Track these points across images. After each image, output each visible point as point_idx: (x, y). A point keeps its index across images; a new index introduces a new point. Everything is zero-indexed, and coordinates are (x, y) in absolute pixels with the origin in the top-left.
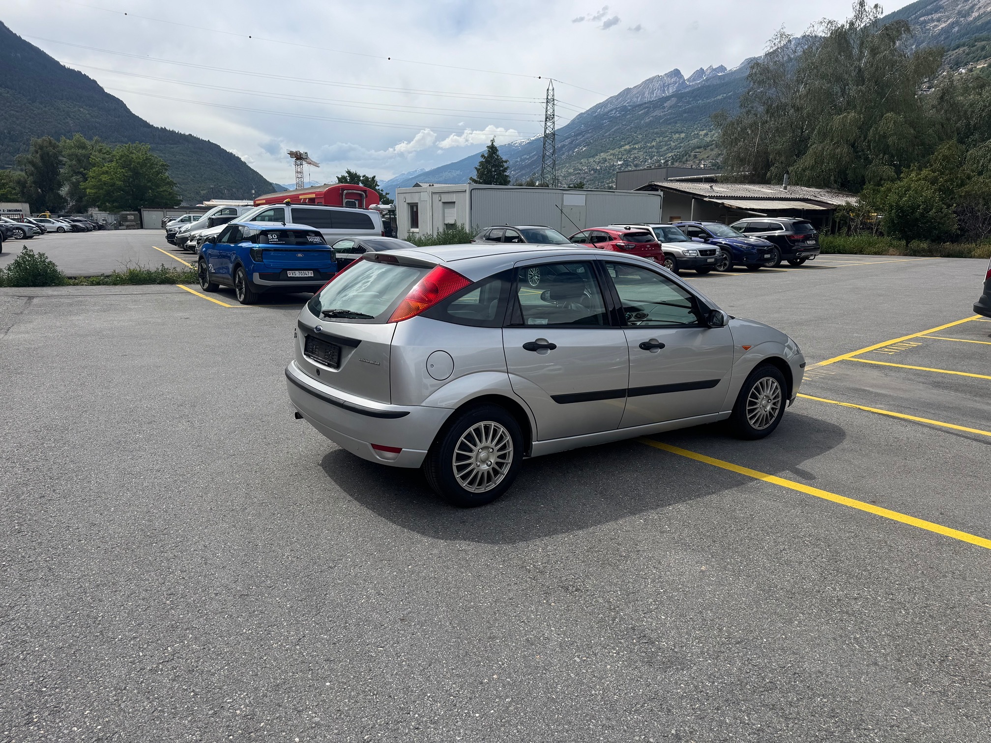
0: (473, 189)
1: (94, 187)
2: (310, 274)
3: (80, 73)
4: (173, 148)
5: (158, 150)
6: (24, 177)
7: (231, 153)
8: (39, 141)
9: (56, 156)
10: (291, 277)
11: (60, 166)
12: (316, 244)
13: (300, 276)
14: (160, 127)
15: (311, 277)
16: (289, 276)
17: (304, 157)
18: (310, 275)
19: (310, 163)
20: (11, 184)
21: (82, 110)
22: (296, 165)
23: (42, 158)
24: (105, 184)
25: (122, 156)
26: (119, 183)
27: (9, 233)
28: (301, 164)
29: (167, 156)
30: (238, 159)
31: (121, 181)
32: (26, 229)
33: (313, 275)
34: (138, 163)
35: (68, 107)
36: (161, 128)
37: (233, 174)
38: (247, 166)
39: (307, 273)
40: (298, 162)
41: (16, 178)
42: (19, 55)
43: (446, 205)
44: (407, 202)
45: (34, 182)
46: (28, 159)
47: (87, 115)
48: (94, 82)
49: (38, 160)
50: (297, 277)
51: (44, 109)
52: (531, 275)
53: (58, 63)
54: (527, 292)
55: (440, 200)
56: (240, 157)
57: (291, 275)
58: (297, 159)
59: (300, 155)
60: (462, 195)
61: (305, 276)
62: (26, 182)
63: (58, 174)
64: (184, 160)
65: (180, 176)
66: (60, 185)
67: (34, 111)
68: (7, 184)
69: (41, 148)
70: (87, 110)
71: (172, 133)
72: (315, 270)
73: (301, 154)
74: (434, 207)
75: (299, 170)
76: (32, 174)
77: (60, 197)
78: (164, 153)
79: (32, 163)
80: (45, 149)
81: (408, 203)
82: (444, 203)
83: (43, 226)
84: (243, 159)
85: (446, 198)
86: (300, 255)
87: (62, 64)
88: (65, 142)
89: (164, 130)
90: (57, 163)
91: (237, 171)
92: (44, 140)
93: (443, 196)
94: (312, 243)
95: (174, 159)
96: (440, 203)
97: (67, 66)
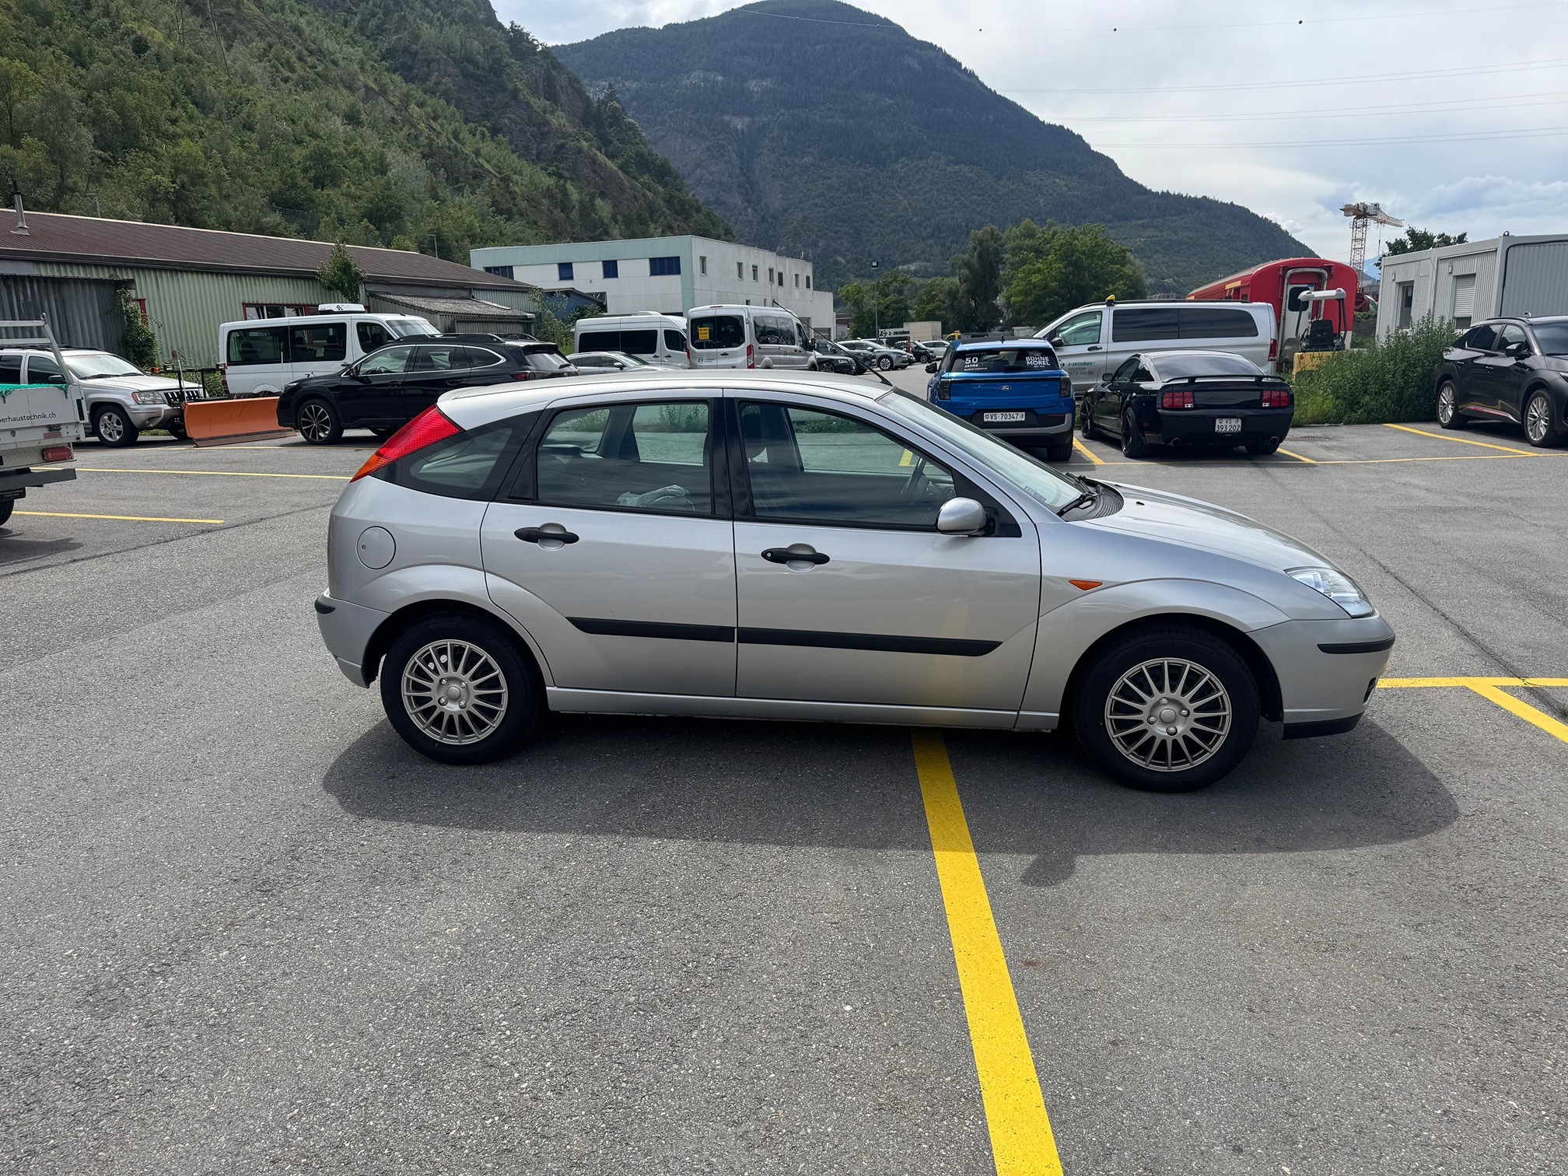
0: (1514, 246)
1: (1021, 292)
2: (1020, 417)
3: (1062, 127)
4: (1175, 221)
5: (1154, 227)
6: (956, 286)
7: (1266, 219)
8: (980, 233)
9: (997, 252)
10: (988, 422)
11: (1000, 266)
12: (1040, 369)
13: (1004, 420)
14: (1160, 192)
15: (1021, 422)
16: (985, 420)
17: (1370, 211)
18: (1019, 419)
19: (1384, 222)
20: (941, 296)
21: (1057, 181)
22: (1355, 226)
23: (980, 257)
24: (1035, 287)
25: (1062, 245)
26: (1053, 284)
27: (867, 363)
28: (1364, 226)
29: (1164, 234)
30: (1277, 227)
31: (1056, 281)
32: (894, 357)
33: (1023, 419)
34: (1083, 253)
35: (1042, 180)
36: (1163, 192)
37: (1264, 253)
38: (1290, 237)
39: (1015, 416)
40: (1360, 222)
41: (947, 287)
42: (991, 117)
43: (1461, 281)
44: (1397, 280)
45: (967, 291)
46: (963, 260)
47: (1064, 188)
48: (1079, 137)
49: (975, 261)
50: (998, 422)
51: (1011, 187)
52: (1534, 417)
53: (1036, 118)
54: (1515, 454)
55: (1450, 273)
56: (1279, 223)
57: (990, 420)
58: (1358, 217)
59: (1365, 210)
60: (1488, 259)
61: (1012, 420)
62: (957, 292)
63: (996, 276)
64: (1189, 238)
65: (1180, 263)
66: (996, 293)
67: (998, 191)
68: (936, 295)
69: (981, 243)
70: (1064, 180)
71: (1179, 198)
72: (1028, 411)
73: (1365, 207)
74: (1438, 287)
75: (1359, 236)
76: (965, 281)
77: (995, 308)
78: (1162, 231)
79: (967, 265)
80: (985, 244)
81: (1400, 284)
82: (1458, 277)
83: (932, 352)
84: (1284, 228)
85: (1461, 268)
86: (1005, 388)
87: (1041, 119)
88: (1011, 234)
89: (1166, 195)
90: (997, 262)
91: (1271, 248)
92: (986, 232)
93: (1456, 263)
94: (1031, 368)
95: (1175, 238)
96: (1451, 278)
97: (1047, 121)
